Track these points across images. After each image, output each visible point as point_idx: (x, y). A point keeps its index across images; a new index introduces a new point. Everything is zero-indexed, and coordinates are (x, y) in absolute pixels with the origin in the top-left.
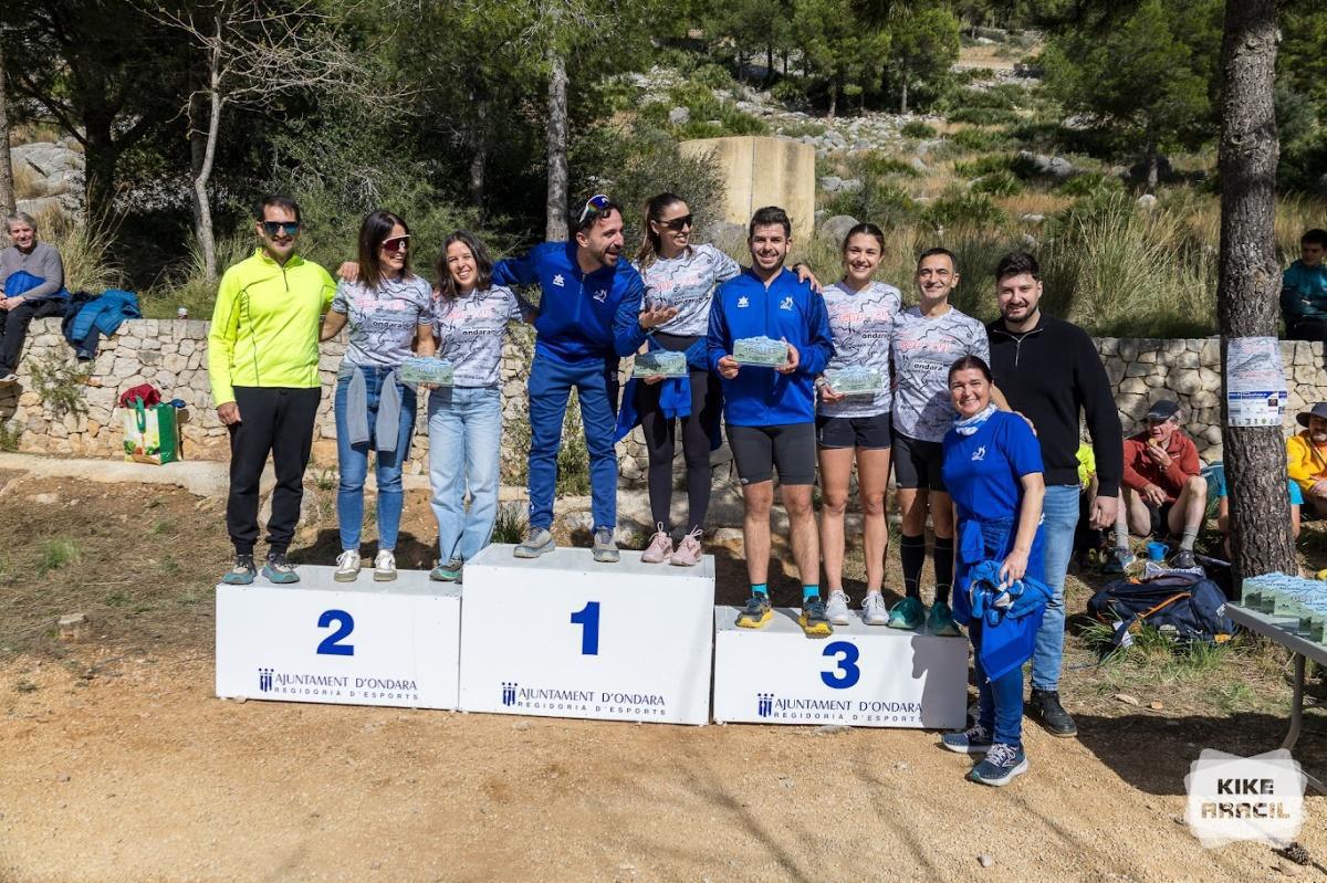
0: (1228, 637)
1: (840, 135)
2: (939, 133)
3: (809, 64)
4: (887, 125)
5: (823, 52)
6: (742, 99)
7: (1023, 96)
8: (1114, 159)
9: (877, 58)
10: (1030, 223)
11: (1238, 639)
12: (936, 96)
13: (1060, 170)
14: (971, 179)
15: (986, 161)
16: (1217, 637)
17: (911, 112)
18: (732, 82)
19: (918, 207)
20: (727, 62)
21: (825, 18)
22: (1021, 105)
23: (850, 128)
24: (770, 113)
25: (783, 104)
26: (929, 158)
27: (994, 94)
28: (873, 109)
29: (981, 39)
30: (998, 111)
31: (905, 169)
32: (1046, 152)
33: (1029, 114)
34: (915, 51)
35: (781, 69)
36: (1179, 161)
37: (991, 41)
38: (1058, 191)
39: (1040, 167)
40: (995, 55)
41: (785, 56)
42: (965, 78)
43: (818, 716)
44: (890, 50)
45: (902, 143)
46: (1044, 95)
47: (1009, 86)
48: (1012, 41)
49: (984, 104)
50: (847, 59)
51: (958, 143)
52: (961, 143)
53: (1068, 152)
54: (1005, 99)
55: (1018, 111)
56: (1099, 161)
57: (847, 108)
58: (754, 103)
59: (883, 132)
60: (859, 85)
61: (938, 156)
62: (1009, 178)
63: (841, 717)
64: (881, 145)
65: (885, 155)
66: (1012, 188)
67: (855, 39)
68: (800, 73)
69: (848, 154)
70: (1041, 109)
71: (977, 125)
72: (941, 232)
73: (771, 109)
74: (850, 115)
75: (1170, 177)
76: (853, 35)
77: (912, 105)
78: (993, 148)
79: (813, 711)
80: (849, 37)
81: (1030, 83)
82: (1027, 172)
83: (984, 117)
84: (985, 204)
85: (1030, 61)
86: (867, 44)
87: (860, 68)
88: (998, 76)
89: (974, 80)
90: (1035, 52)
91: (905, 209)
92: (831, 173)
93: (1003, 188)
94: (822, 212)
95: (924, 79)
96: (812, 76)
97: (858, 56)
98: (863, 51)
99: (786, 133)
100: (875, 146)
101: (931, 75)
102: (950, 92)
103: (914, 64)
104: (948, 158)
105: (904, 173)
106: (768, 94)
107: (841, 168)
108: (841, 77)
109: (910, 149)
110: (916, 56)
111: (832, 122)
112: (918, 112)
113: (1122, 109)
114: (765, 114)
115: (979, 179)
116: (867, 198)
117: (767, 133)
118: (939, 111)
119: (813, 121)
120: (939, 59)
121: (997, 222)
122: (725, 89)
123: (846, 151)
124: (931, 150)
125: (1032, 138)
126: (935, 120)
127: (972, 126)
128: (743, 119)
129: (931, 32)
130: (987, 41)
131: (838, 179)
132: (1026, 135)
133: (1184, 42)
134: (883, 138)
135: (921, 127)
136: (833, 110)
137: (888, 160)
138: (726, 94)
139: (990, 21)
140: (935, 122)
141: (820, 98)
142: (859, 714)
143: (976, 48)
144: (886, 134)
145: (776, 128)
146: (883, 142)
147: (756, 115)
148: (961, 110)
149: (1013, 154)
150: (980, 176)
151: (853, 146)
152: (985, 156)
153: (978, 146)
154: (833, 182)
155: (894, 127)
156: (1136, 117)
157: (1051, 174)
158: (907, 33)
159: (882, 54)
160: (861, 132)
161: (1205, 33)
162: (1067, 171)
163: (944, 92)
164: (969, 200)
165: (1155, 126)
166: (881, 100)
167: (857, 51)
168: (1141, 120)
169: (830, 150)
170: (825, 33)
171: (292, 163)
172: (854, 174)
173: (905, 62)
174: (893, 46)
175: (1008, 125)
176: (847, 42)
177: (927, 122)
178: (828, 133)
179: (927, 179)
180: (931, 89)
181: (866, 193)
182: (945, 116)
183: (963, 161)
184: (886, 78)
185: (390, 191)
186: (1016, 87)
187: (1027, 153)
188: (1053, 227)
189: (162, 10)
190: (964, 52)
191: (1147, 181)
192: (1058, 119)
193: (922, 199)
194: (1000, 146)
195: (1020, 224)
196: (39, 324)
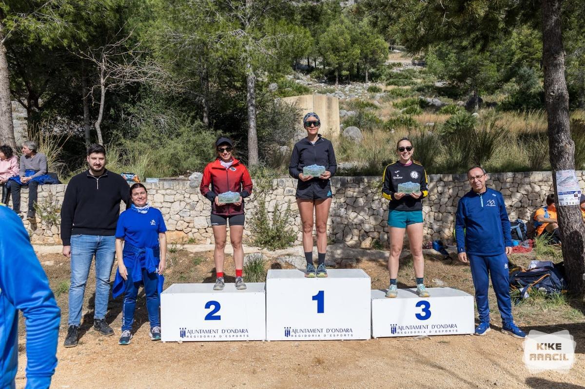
1: (342, 93)
2: (383, 90)
3: (326, 63)
4: (360, 88)
5: (332, 58)
6: (298, 79)
7: (415, 74)
8: (458, 98)
9: (355, 60)
10: (429, 126)
12: (380, 75)
13: (436, 104)
14: (401, 109)
15: (406, 101)
17: (369, 82)
18: (293, 72)
19: (381, 121)
21: (332, 43)
22: (415, 77)
23: (346, 90)
24: (311, 84)
25: (316, 80)
26: (381, 101)
27: (404, 73)
28: (354, 81)
29: (395, 50)
30: (406, 80)
31: (372, 105)
32: (430, 97)
33: (419, 81)
34: (370, 56)
35: (313, 65)
36: (485, 98)
37: (399, 51)
38: (438, 112)
39: (430, 103)
40: (402, 57)
41: (315, 60)
42: (390, 67)
44: (360, 56)
45: (369, 95)
46: (424, 73)
47: (410, 70)
49: (400, 77)
50: (342, 61)
51: (392, 94)
53: (439, 96)
54: (408, 75)
55: (415, 80)
56: (452, 100)
57: (343, 81)
58: (304, 80)
59: (359, 91)
60: (347, 71)
61: (385, 100)
62: (417, 108)
64: (359, 96)
65: (362, 100)
66: (420, 112)
67: (345, 52)
68: (322, 67)
69: (347, 100)
70: (424, 79)
71: (399, 86)
72: (394, 132)
73: (311, 83)
74: (346, 83)
75: (484, 105)
76: (344, 51)
77: (370, 79)
78: (407, 96)
80: (343, 51)
81: (418, 68)
82: (424, 105)
83: (401, 83)
84: (410, 120)
85: (417, 59)
86: (350, 54)
87: (348, 64)
88: (404, 65)
89: (394, 67)
91: (377, 123)
92: (343, 108)
93: (415, 112)
94: (342, 125)
95: (374, 67)
96: (327, 68)
97: (347, 59)
98: (348, 57)
99: (319, 92)
100: (357, 97)
101: (377, 66)
102: (385, 73)
103: (369, 62)
104: (389, 101)
105: (372, 107)
106: (309, 76)
107: (345, 106)
108: (340, 68)
109: (373, 97)
110: (370, 59)
111: (337, 87)
112: (373, 82)
114: (309, 84)
115: (405, 109)
116: (360, 119)
117: (311, 93)
118: (382, 81)
119: (329, 87)
120: (380, 59)
121: (416, 127)
122: (290, 75)
123: (345, 99)
124: (382, 97)
125: (423, 91)
126: (380, 85)
127: (396, 87)
128: (301, 87)
129: (376, 48)
130: (397, 51)
131: (346, 111)
132: (420, 90)
134: (360, 93)
135: (376, 88)
136: (337, 82)
137: (365, 102)
138: (291, 77)
139: (398, 43)
140: (381, 86)
141: (332, 77)
143: (394, 55)
144: (361, 91)
145: (314, 90)
146: (360, 95)
147: (305, 85)
148: (391, 80)
149: (416, 98)
150: (404, 108)
151: (348, 97)
152: (405, 99)
153: (401, 95)
154: (344, 112)
155: (363, 88)
156: (467, 81)
157: (433, 106)
158: (366, 49)
159: (356, 58)
160: (350, 90)
162: (440, 104)
163: (382, 73)
164: (403, 118)
166: (357, 77)
167: (346, 57)
168: (469, 81)
169: (339, 99)
170: (333, 50)
171: (129, 114)
172: (351, 109)
173: (366, 61)
174: (361, 55)
175: (412, 86)
176: (342, 54)
177: (377, 85)
178: (336, 92)
179: (382, 109)
180: (377, 72)
181: (360, 116)
182: (385, 83)
183: (396, 101)
184: (358, 68)
185: (172, 124)
186: (412, 70)
187: (423, 98)
188: (440, 128)
189: (82, 52)
190: (390, 56)
191: (474, 108)
192: (432, 82)
193: (382, 118)
194: (411, 94)
195: (425, 127)
196: (39, 188)
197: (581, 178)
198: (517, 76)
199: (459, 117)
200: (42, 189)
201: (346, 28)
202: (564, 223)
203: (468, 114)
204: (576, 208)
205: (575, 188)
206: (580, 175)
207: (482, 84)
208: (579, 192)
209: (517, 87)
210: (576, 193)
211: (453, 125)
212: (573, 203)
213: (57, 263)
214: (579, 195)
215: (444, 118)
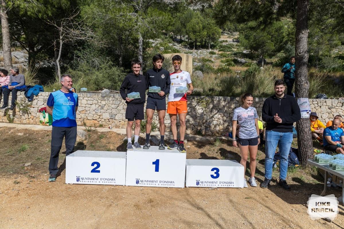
0: (298, 165)
1: (196, 54)
2: (217, 53)
3: (189, 38)
4: (206, 52)
5: (192, 36)
6: (175, 45)
7: (234, 46)
8: (254, 60)
9: (204, 37)
10: (238, 73)
11: (300, 166)
12: (216, 46)
13: (243, 62)
14: (224, 63)
15: (227, 60)
16: (296, 165)
17: (210, 49)
18: (173, 42)
19: (214, 69)
20: (172, 38)
21: (193, 29)
22: (233, 48)
23: (198, 52)
25: (183, 47)
26: (215, 59)
27: (228, 46)
28: (203, 48)
29: (225, 34)
30: (229, 49)
31: (210, 61)
32: (240, 58)
33: (235, 50)
34: (212, 36)
35: (183, 39)
36: (268, 60)
38: (243, 66)
39: (239, 61)
40: (228, 37)
41: (184, 36)
42: (221, 42)
43: (210, 185)
45: (209, 56)
46: (238, 46)
47: (231, 44)
48: (231, 34)
49: (226, 47)
50: (197, 37)
52: (222, 56)
53: (244, 58)
54: (230, 47)
55: (233, 49)
56: (251, 60)
57: (197, 48)
58: (177, 46)
59: (205, 53)
60: (200, 43)
61: (217, 58)
62: (233, 63)
63: (215, 185)
64: (205, 56)
66: (233, 65)
67: (199, 33)
68: (187, 40)
70: (238, 49)
71: (225, 52)
72: (219, 74)
73: (181, 48)
74: (198, 49)
75: (266, 63)
77: (211, 48)
78: (228, 57)
79: (209, 184)
81: (235, 43)
82: (236, 62)
83: (226, 50)
84: (228, 69)
85: (235, 39)
86: (201, 34)
87: (200, 39)
88: (229, 42)
89: (224, 42)
90: (236, 37)
91: (211, 70)
92: (195, 61)
93: (231, 65)
94: (193, 70)
95: (213, 42)
96: (190, 41)
98: (200, 36)
99: (185, 53)
100: (203, 56)
101: (215, 41)
102: (219, 45)
103: (211, 39)
104: (219, 59)
105: (210, 62)
106: (180, 45)
107: (197, 61)
108: (196, 41)
109: (211, 57)
110: (212, 37)
111: (194, 51)
112: (212, 49)
113: (256, 49)
115: (226, 63)
116: (203, 67)
118: (217, 49)
119: (190, 51)
120: (216, 38)
121: (231, 72)
123: (197, 57)
125: (237, 55)
126: (216, 51)
127: (223, 52)
128: (175, 50)
130: (226, 34)
131: (196, 63)
132: (235, 54)
133: (269, 35)
134: (205, 54)
135: (213, 52)
136: (194, 48)
137: (207, 59)
138: (172, 44)
139: (226, 30)
141: (192, 46)
142: (219, 184)
143: (224, 36)
145: (182, 52)
147: (178, 49)
148: (221, 49)
149: (233, 58)
150: (226, 62)
151: (199, 56)
152: (227, 59)
153: (225, 56)
154: (195, 63)
156: (259, 51)
157: (241, 62)
158: (210, 32)
159: (205, 36)
160: (200, 53)
161: (274, 33)
163: (217, 45)
164: (225, 68)
165: (263, 53)
166: (204, 46)
168: (260, 51)
169: (194, 57)
171: (78, 57)
172: (200, 62)
173: (209, 38)
174: (207, 35)
175: (231, 52)
176: (197, 34)
177: (214, 51)
178: (193, 53)
179: (215, 63)
180: (215, 44)
181: (203, 66)
182: (218, 50)
183: (222, 59)
184: (205, 42)
185: (101, 64)
186: (232, 44)
187: (236, 58)
188: (243, 74)
189: (48, 21)
190: (221, 36)
191: (261, 64)
192: (242, 51)
193: (215, 67)
194: (230, 56)
195: (235, 73)
196: (19, 93)
197: (312, 103)
198: (285, 49)
199: (252, 68)
200: (21, 94)
201: (201, 21)
202: (300, 127)
203: (257, 67)
204: (307, 119)
205: (308, 108)
206: (312, 101)
207: (267, 52)
208: (310, 111)
209: (284, 55)
210: (308, 111)
211: (249, 72)
212: (306, 117)
213: (25, 134)
214: (310, 113)
215: (245, 69)
